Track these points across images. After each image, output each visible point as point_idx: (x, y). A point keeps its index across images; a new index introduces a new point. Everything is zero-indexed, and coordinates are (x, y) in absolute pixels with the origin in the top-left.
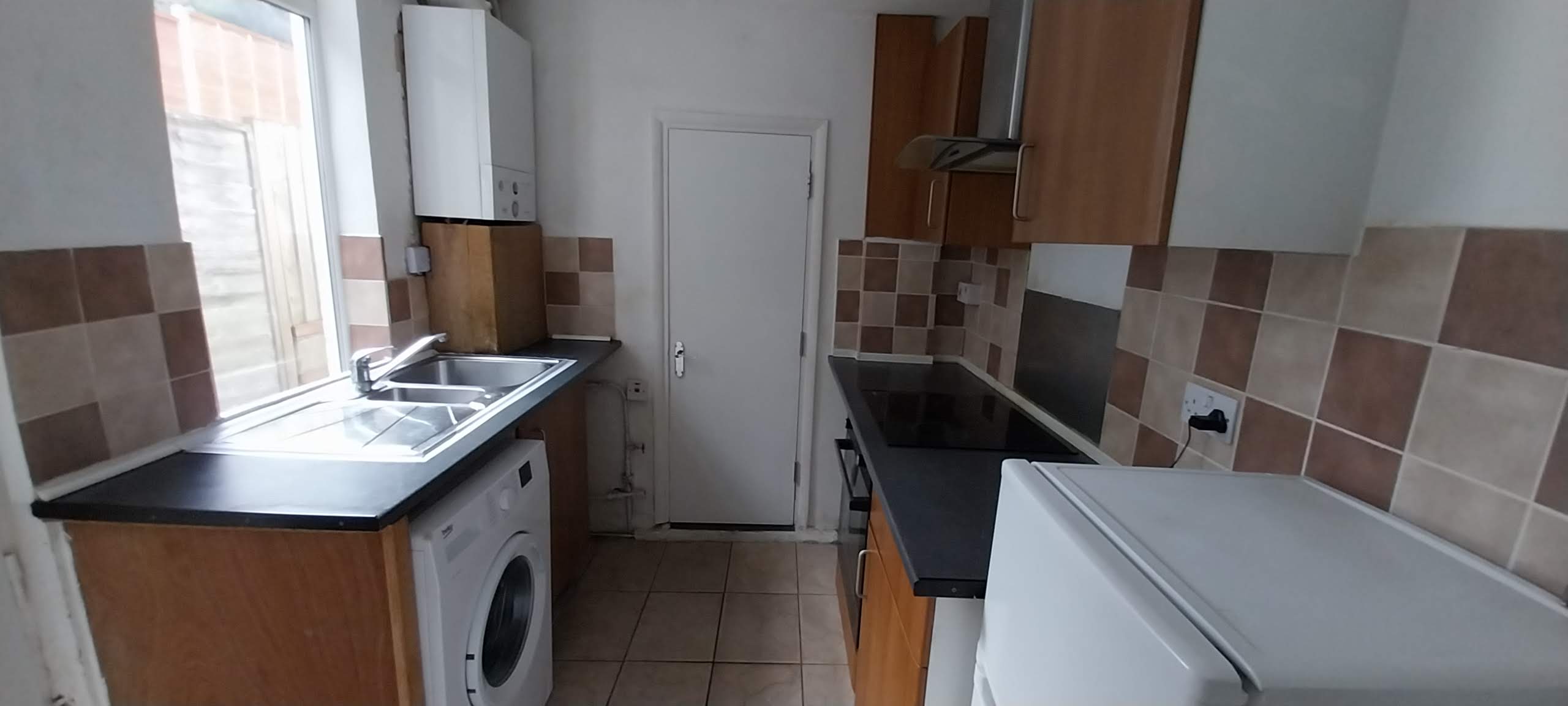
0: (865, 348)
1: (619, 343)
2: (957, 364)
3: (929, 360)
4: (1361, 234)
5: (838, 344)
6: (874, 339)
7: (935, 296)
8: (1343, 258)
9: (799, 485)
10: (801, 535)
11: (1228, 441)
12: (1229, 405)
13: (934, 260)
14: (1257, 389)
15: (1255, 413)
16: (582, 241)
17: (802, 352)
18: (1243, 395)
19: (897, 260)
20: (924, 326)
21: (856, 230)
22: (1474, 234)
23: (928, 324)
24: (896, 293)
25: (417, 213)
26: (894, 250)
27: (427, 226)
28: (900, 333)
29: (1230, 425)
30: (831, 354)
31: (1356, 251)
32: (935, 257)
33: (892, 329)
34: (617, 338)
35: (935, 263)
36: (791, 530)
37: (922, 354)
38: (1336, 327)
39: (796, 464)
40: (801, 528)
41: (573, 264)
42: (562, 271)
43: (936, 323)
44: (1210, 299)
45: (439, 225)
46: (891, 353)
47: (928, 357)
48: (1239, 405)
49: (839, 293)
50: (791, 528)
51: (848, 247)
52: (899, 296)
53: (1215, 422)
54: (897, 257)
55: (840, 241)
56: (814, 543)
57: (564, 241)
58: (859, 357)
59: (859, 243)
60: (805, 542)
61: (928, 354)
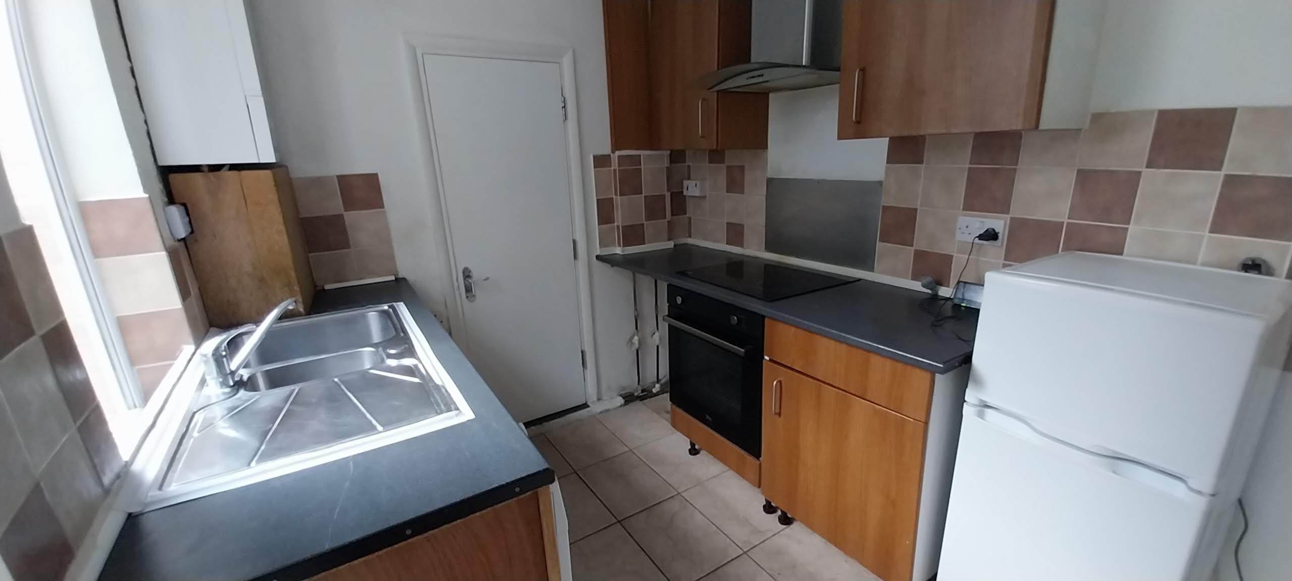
0: (627, 242)
1: (404, 279)
2: (686, 244)
3: (670, 245)
4: (1089, 117)
5: (602, 244)
6: (632, 235)
7: (669, 194)
8: (1079, 130)
9: (587, 368)
10: (596, 408)
11: (1000, 244)
12: (999, 224)
13: (666, 166)
14: (1018, 210)
15: (1018, 226)
16: (341, 178)
17: (575, 257)
18: (1008, 217)
19: (641, 169)
20: (665, 218)
21: (605, 147)
22: (1163, 114)
23: (667, 217)
24: (643, 195)
25: (161, 163)
26: (637, 160)
27: (174, 178)
28: (650, 227)
29: (1000, 236)
30: (598, 254)
31: (1086, 126)
32: (666, 163)
33: (643, 224)
34: (400, 276)
35: (667, 168)
36: (586, 408)
37: (665, 241)
38: (1076, 169)
39: (582, 352)
40: (593, 402)
41: (335, 205)
42: (321, 214)
43: (672, 215)
44: (970, 164)
45: (197, 176)
46: (644, 244)
47: (669, 242)
48: (1005, 225)
49: (598, 200)
50: (585, 406)
51: (601, 161)
52: (645, 197)
53: (990, 235)
54: (641, 165)
55: (594, 157)
56: (607, 411)
57: (318, 182)
58: (623, 251)
59: (608, 157)
60: (601, 413)
61: (669, 240)
